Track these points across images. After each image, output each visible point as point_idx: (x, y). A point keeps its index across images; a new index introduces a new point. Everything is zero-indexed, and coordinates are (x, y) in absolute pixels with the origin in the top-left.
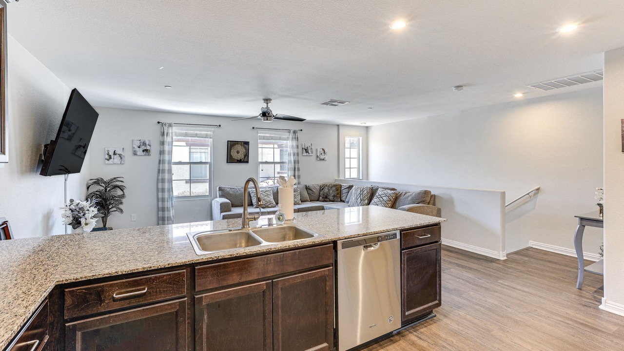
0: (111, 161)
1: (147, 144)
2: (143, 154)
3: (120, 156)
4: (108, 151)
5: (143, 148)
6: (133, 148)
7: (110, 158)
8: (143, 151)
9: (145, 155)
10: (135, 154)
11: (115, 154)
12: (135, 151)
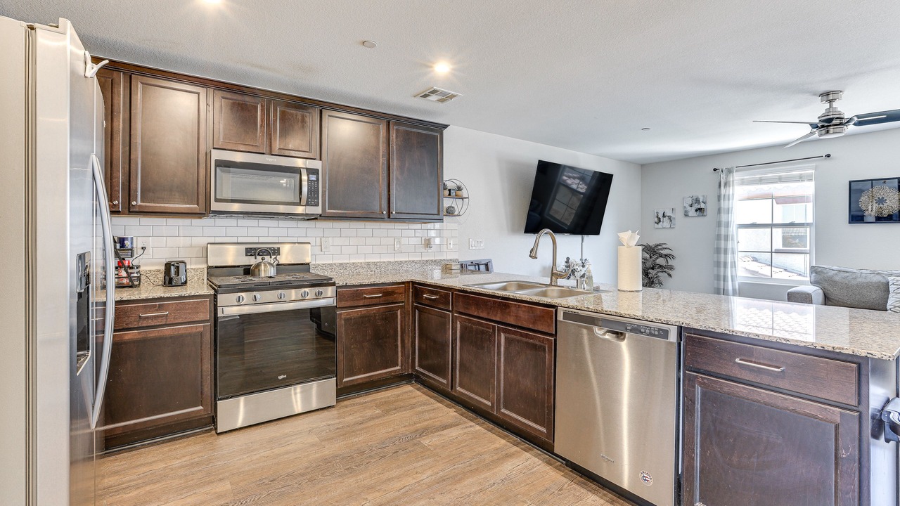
0: (660, 225)
1: (701, 201)
2: (695, 214)
3: (670, 219)
4: (657, 213)
5: (696, 206)
6: (685, 207)
7: (660, 221)
8: (696, 211)
9: (698, 216)
10: (686, 215)
11: (664, 216)
12: (686, 211)
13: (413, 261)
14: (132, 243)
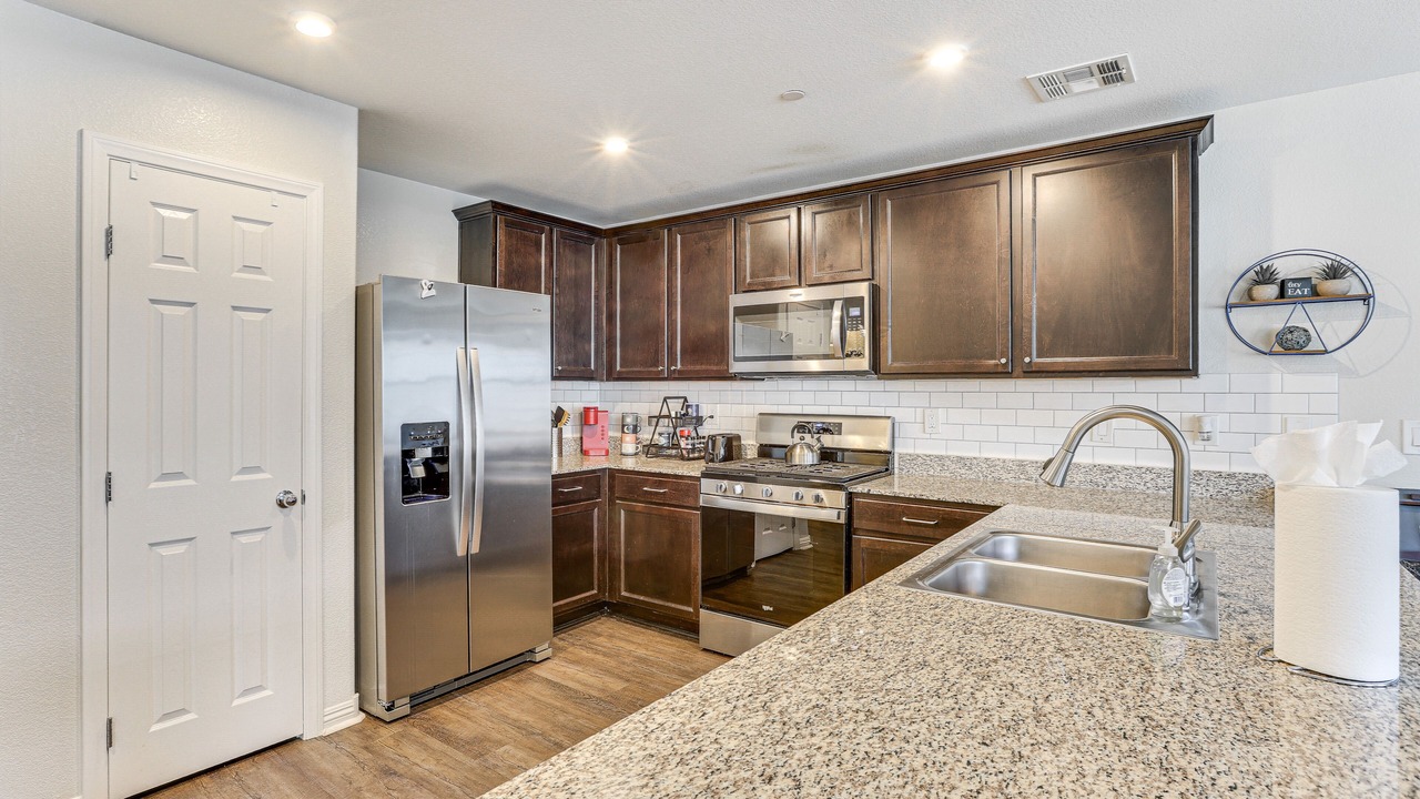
13: (1149, 470)
14: (697, 411)
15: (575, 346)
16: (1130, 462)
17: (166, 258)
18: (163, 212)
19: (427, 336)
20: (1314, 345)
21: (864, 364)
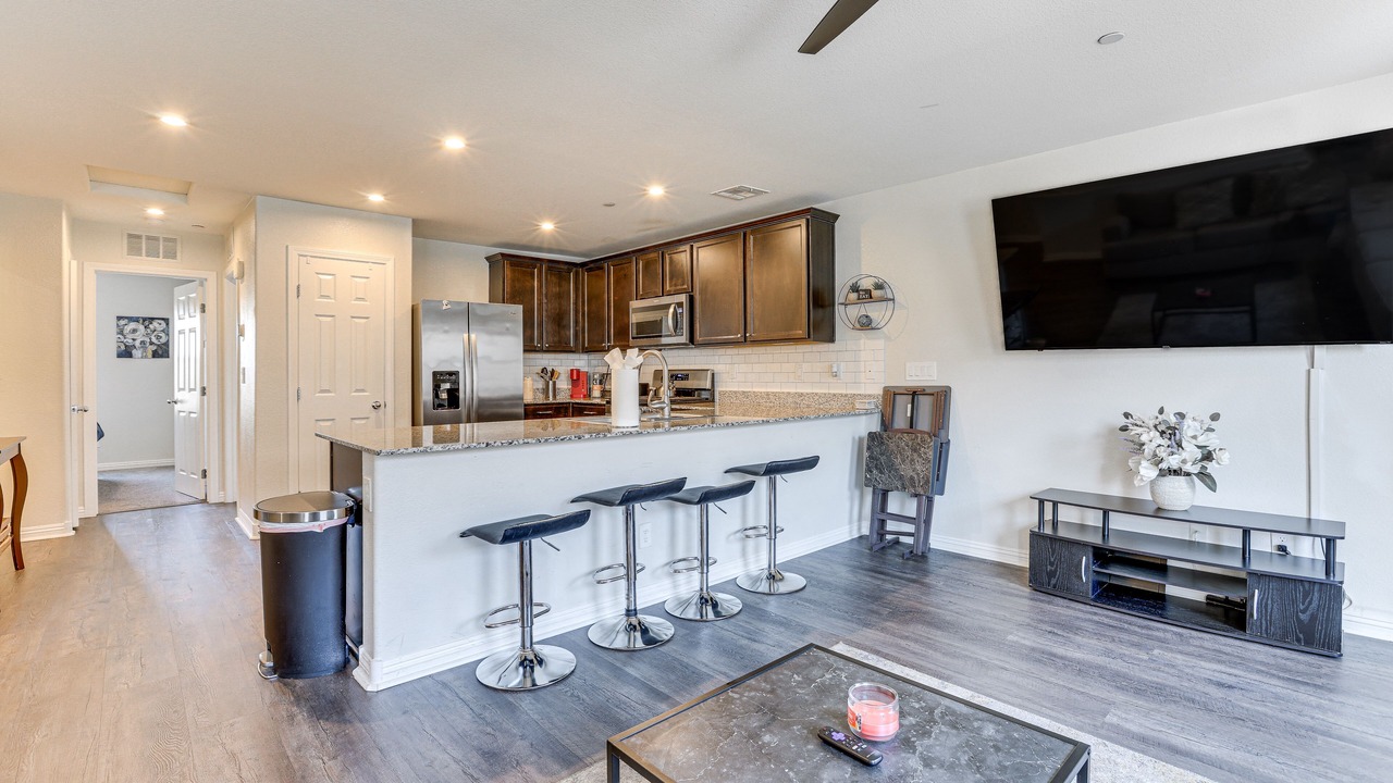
13: (817, 394)
15: (559, 333)
16: (809, 391)
17: (322, 296)
18: (322, 277)
19: (446, 328)
20: (873, 325)
21: (683, 339)
